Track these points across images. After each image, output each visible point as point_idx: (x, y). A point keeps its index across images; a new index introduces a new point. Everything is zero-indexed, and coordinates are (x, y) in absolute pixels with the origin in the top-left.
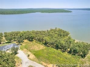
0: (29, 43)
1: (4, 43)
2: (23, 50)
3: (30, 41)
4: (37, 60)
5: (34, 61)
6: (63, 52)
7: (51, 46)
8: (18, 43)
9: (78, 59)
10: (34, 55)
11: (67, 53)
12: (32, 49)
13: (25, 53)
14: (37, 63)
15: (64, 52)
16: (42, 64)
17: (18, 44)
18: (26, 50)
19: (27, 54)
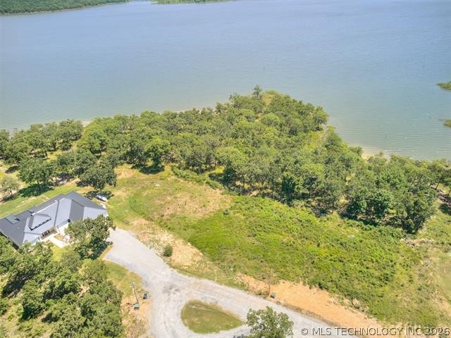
0: (147, 183)
1: (12, 198)
2: (127, 223)
3: (146, 170)
4: (216, 269)
5: (201, 276)
6: (318, 216)
7: (255, 189)
8: (90, 188)
9: (392, 239)
10: (194, 243)
11: (339, 220)
12: (172, 216)
13: (146, 239)
14: (220, 282)
15: (324, 212)
16: (242, 286)
17: (93, 194)
18: (144, 221)
19: (158, 241)
